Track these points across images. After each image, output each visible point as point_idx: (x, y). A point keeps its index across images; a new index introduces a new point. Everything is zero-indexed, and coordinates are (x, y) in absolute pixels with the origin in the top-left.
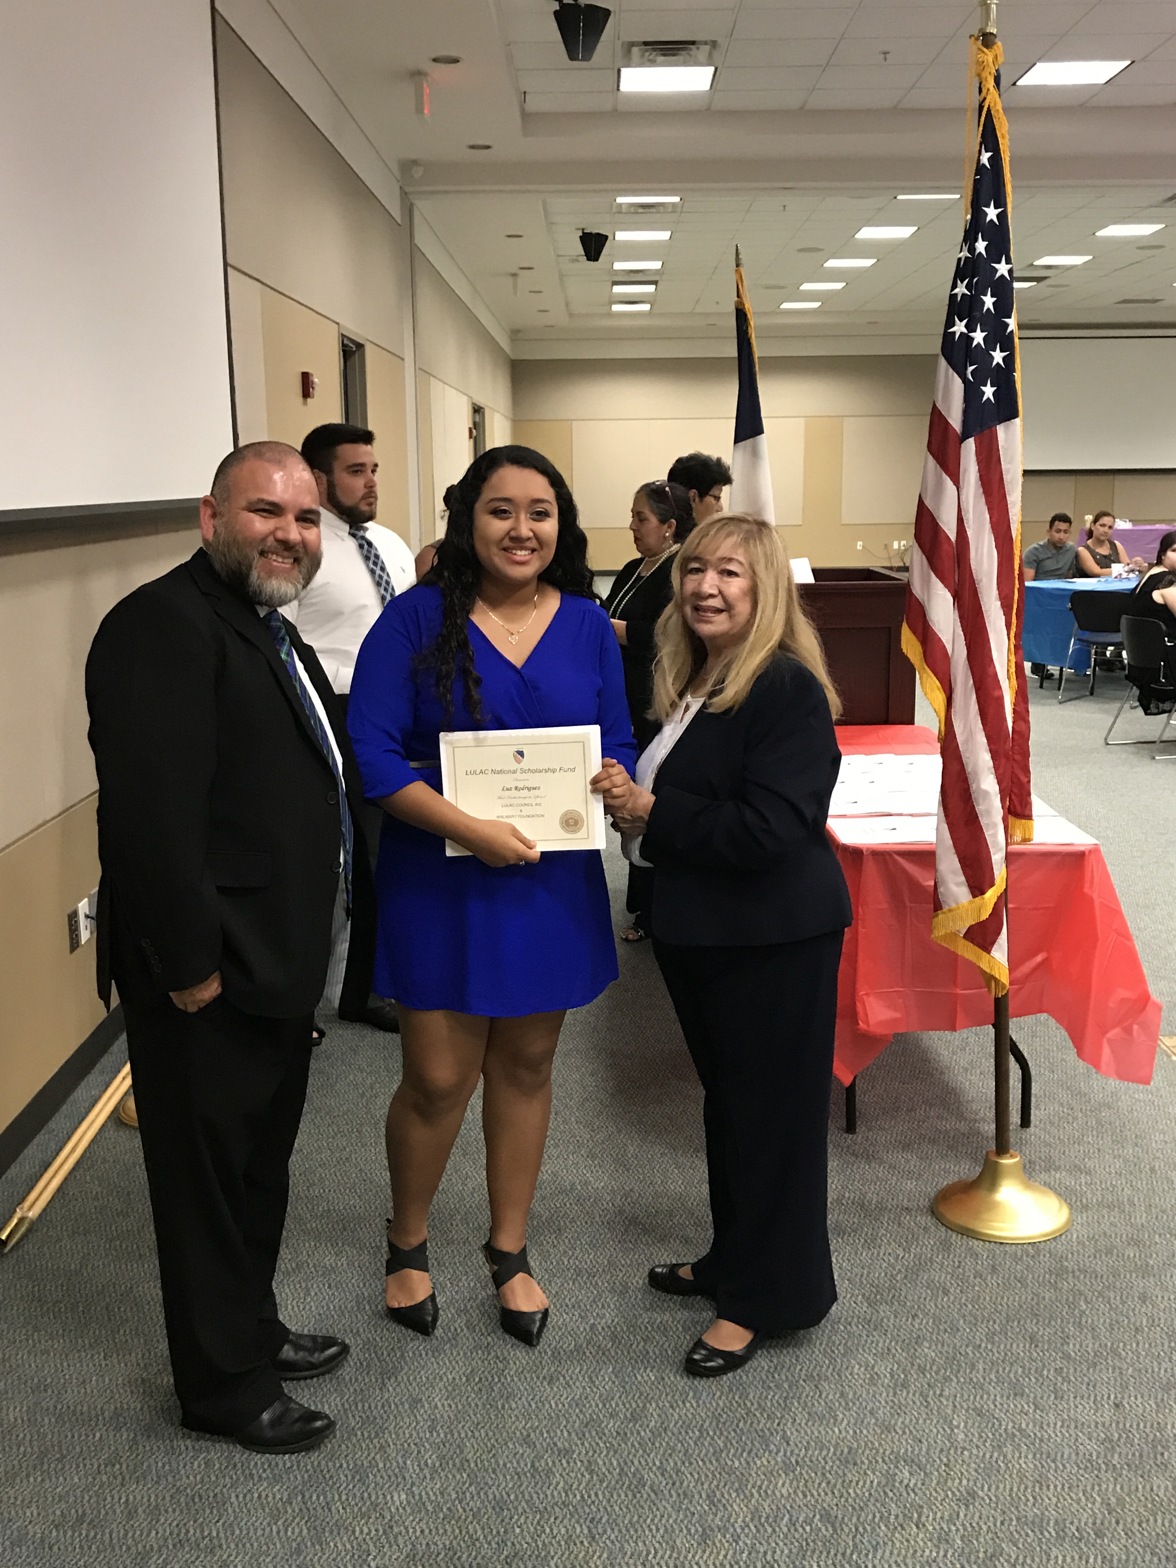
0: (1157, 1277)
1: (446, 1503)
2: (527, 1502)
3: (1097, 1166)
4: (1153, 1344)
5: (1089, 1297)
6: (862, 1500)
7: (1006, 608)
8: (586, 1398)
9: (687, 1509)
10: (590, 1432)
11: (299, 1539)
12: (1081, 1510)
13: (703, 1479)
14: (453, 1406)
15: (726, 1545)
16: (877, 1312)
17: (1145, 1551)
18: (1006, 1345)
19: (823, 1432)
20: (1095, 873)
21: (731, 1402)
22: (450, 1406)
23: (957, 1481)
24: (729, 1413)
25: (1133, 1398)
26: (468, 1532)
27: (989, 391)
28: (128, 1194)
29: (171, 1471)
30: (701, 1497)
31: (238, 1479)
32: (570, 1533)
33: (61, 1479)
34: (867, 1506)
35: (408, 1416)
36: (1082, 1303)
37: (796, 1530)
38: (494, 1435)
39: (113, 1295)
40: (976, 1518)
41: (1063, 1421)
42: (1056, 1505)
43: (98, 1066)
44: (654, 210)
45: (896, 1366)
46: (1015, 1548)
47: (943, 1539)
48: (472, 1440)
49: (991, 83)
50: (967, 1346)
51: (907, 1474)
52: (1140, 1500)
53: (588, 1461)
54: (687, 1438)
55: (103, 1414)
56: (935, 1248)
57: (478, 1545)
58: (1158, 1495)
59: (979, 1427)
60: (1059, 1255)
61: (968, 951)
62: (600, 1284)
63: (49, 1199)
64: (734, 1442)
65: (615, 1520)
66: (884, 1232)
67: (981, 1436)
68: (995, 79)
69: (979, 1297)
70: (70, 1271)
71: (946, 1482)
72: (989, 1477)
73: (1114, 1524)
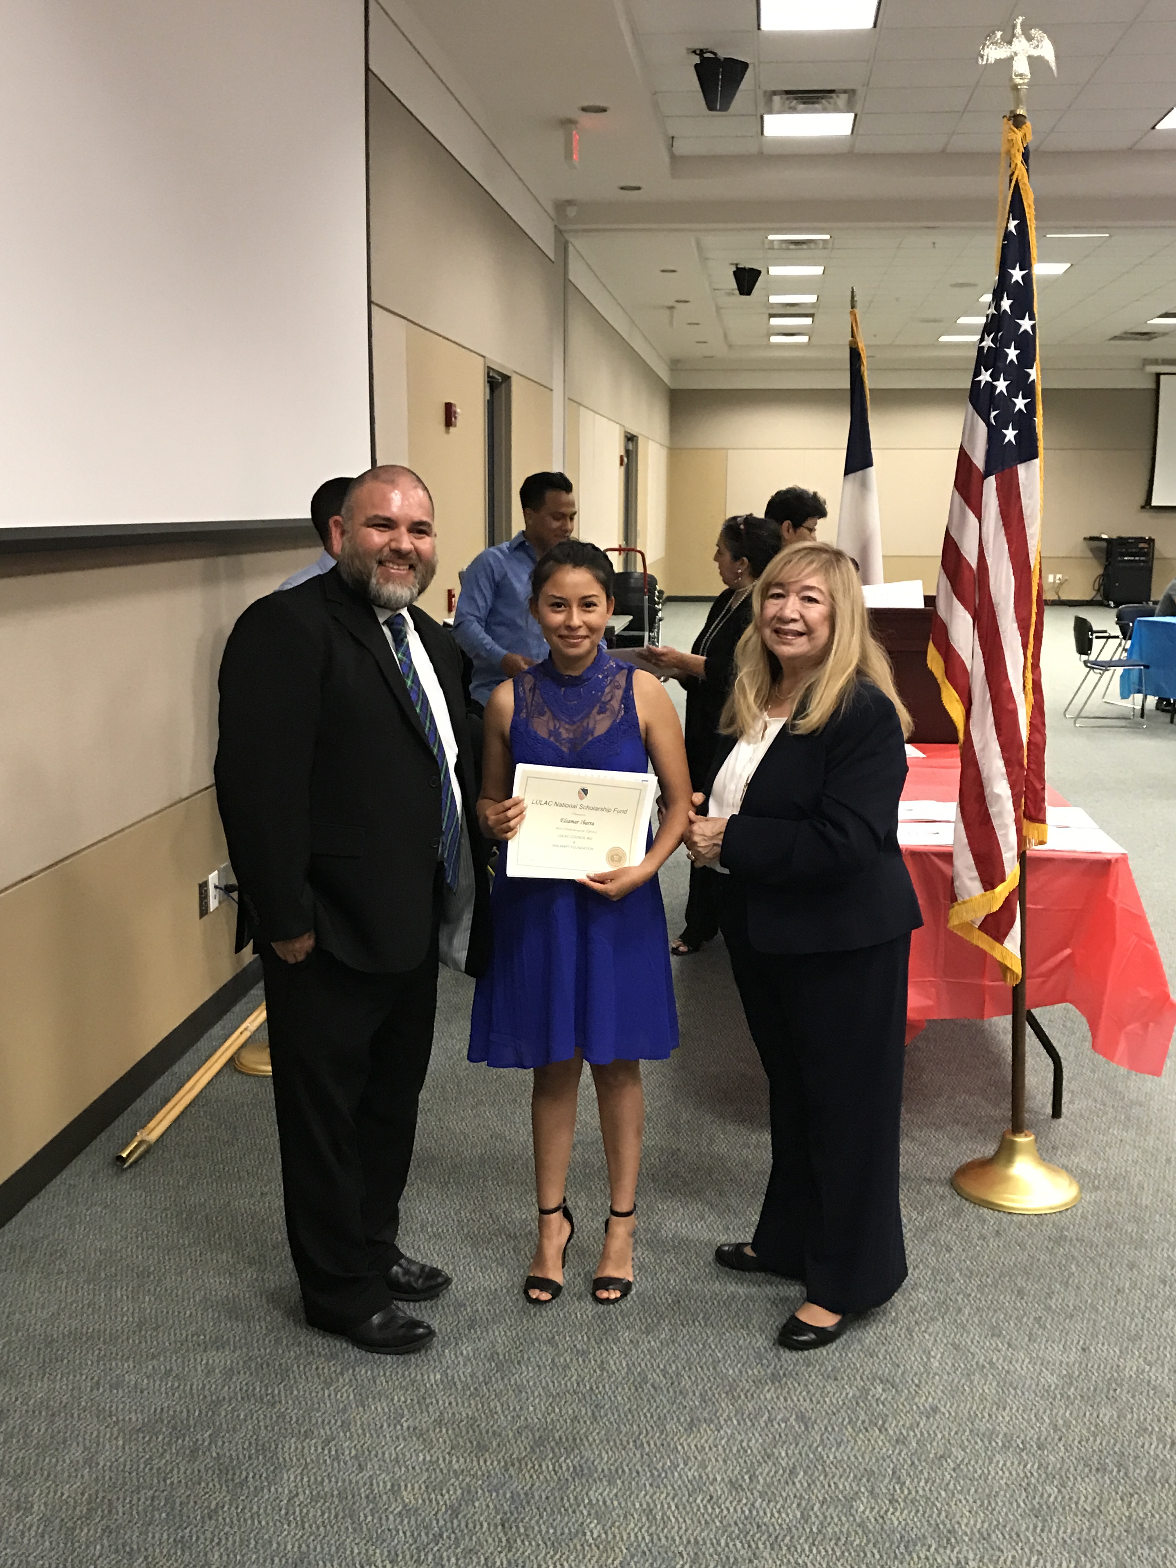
0: (1149, 1249)
1: (473, 1383)
2: (543, 1388)
3: (1116, 1155)
4: (1131, 1303)
5: (1081, 1262)
6: (835, 1407)
9: (681, 1402)
10: (607, 1339)
11: (346, 1402)
12: (1030, 1428)
13: (699, 1381)
17: (1079, 1461)
18: (994, 1296)
20: (1120, 883)
21: (735, 1324)
22: (489, 1311)
23: (924, 1398)
24: (732, 1332)
25: (1100, 1345)
26: (489, 1407)
27: (1010, 434)
28: (235, 1128)
29: (246, 1344)
30: (694, 1395)
31: (301, 1354)
32: (576, 1414)
33: (155, 1343)
34: (838, 1411)
36: (1073, 1267)
37: (772, 1426)
39: (213, 1207)
40: (934, 1428)
41: (1031, 1359)
42: (1008, 1423)
44: (805, 246)
46: (963, 1453)
47: (901, 1441)
48: (504, 1338)
49: (1019, 159)
50: (958, 1294)
51: (880, 1391)
52: (1085, 1423)
53: (602, 1361)
54: (691, 1349)
55: (194, 1297)
57: (496, 1416)
58: (1102, 1421)
59: (954, 1358)
60: (1061, 1226)
61: (983, 941)
63: (167, 1127)
64: (732, 1356)
65: (616, 1407)
67: (953, 1365)
68: (1023, 154)
69: (978, 1255)
70: (179, 1186)
71: (913, 1399)
72: (953, 1397)
73: (1056, 1440)
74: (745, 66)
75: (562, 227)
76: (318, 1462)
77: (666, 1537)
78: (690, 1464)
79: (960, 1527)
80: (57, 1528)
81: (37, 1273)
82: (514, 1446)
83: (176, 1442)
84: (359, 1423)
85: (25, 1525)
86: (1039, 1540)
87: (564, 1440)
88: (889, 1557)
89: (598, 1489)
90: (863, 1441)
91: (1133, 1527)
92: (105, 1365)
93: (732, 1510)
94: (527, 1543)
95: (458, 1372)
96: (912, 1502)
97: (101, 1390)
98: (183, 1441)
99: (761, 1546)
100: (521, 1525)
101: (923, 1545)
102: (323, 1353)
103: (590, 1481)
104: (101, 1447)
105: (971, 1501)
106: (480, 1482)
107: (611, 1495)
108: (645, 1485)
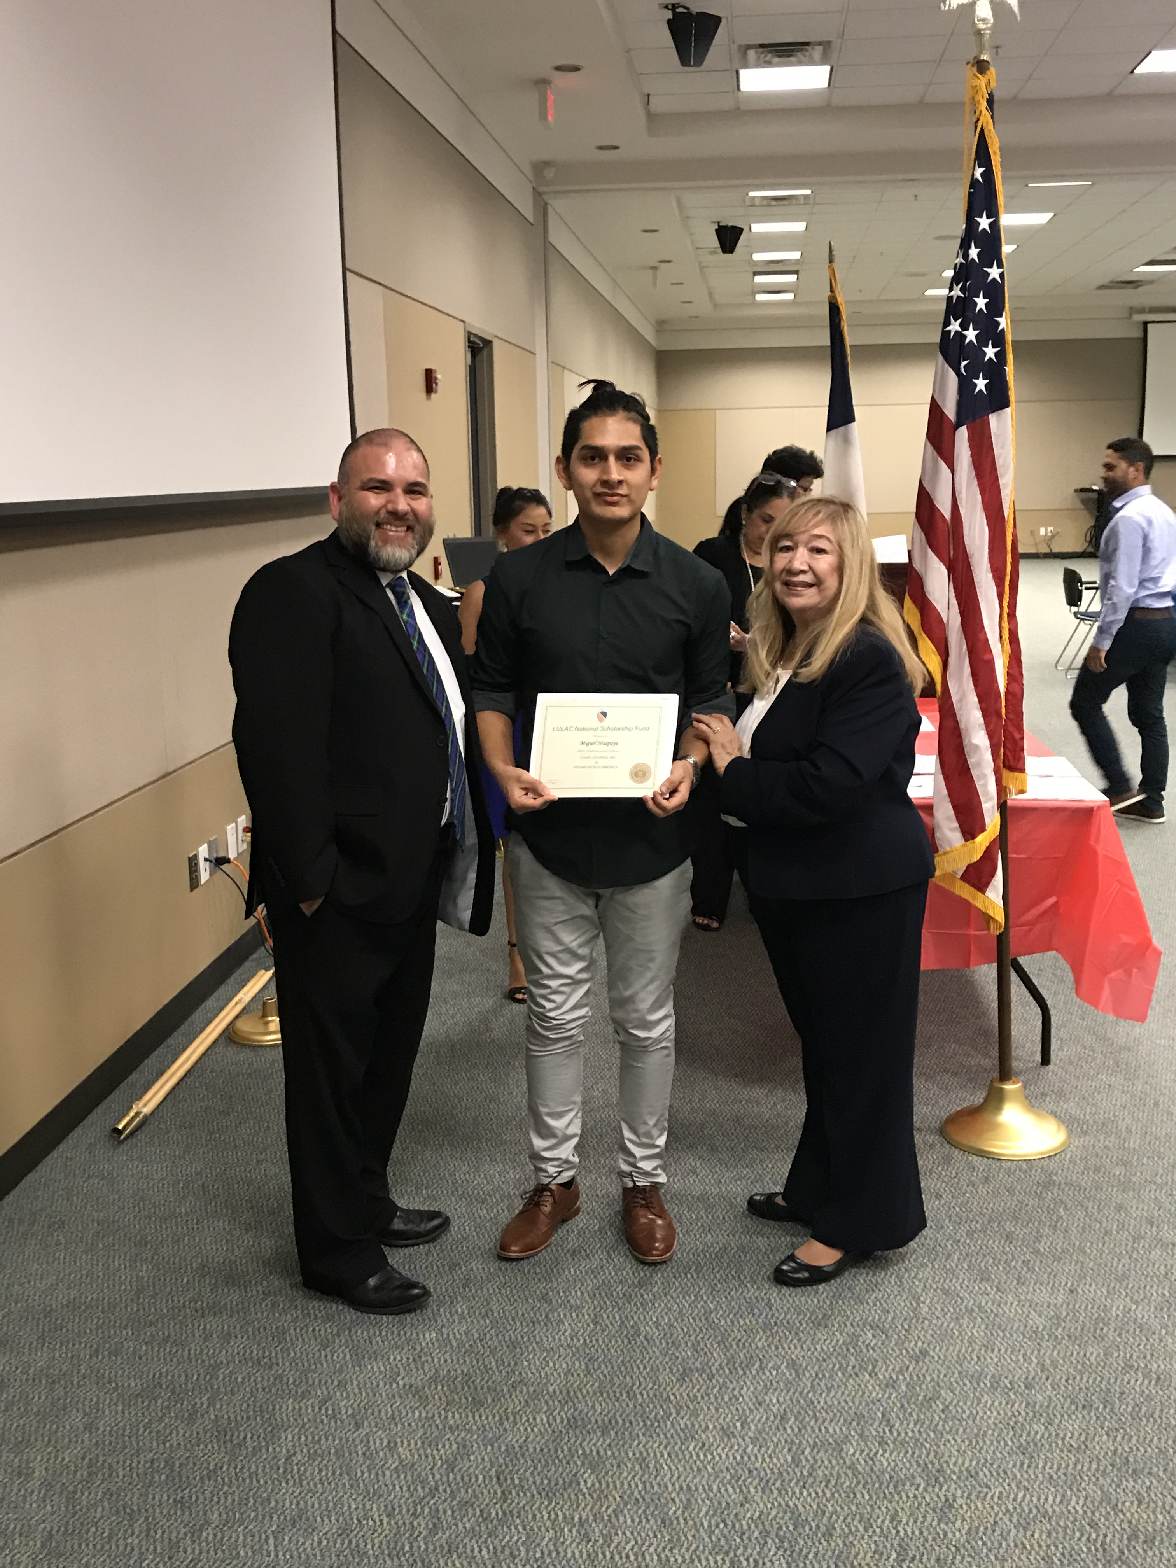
0: (1137, 1191)
1: (468, 1341)
2: (537, 1343)
3: (1105, 1099)
4: (1118, 1244)
5: (1069, 1206)
6: (826, 1354)
8: (602, 1267)
10: (600, 1294)
11: (343, 1362)
12: (1018, 1369)
13: (691, 1332)
14: (486, 1270)
15: (701, 1382)
17: (1065, 1399)
18: (983, 1241)
19: (803, 1302)
20: (1102, 827)
21: (727, 1276)
22: (484, 1269)
23: (913, 1342)
24: (724, 1284)
25: (1087, 1286)
26: (483, 1363)
27: (981, 384)
28: (231, 1097)
29: (243, 1309)
30: (687, 1346)
32: (570, 1367)
33: (153, 1310)
34: (830, 1358)
35: (447, 1275)
36: (1061, 1210)
37: (764, 1373)
39: (209, 1175)
40: (923, 1371)
41: (1019, 1302)
42: (997, 1364)
44: (786, 202)
46: (951, 1394)
47: (891, 1384)
49: (984, 105)
50: (947, 1240)
51: (871, 1337)
52: (1072, 1363)
53: (595, 1315)
54: (684, 1301)
55: (191, 1264)
56: (937, 1162)
57: (490, 1372)
58: (1089, 1360)
59: (943, 1303)
60: (1050, 1171)
61: (965, 891)
63: (162, 1099)
64: (723, 1306)
65: (609, 1360)
67: (943, 1310)
68: (988, 101)
69: (968, 1202)
70: (175, 1156)
71: (903, 1343)
72: (943, 1341)
73: (1043, 1380)
74: (717, 20)
75: (541, 189)
76: (315, 1421)
77: (659, 1485)
78: (682, 1413)
79: (949, 1466)
80: (59, 1491)
81: (36, 1245)
82: (509, 1400)
83: (175, 1406)
84: (355, 1383)
85: (26, 1490)
86: (1026, 1476)
87: (558, 1393)
88: (878, 1498)
89: (592, 1440)
90: (854, 1386)
91: (1118, 1460)
92: (103, 1332)
93: (724, 1456)
94: (522, 1494)
95: (453, 1329)
96: (901, 1444)
97: (100, 1357)
98: (182, 1405)
99: (752, 1490)
100: (515, 1476)
101: (912, 1485)
102: (319, 1315)
103: (584, 1432)
104: (100, 1413)
105: (959, 1441)
106: (475, 1436)
107: (604, 1445)
108: (638, 1436)
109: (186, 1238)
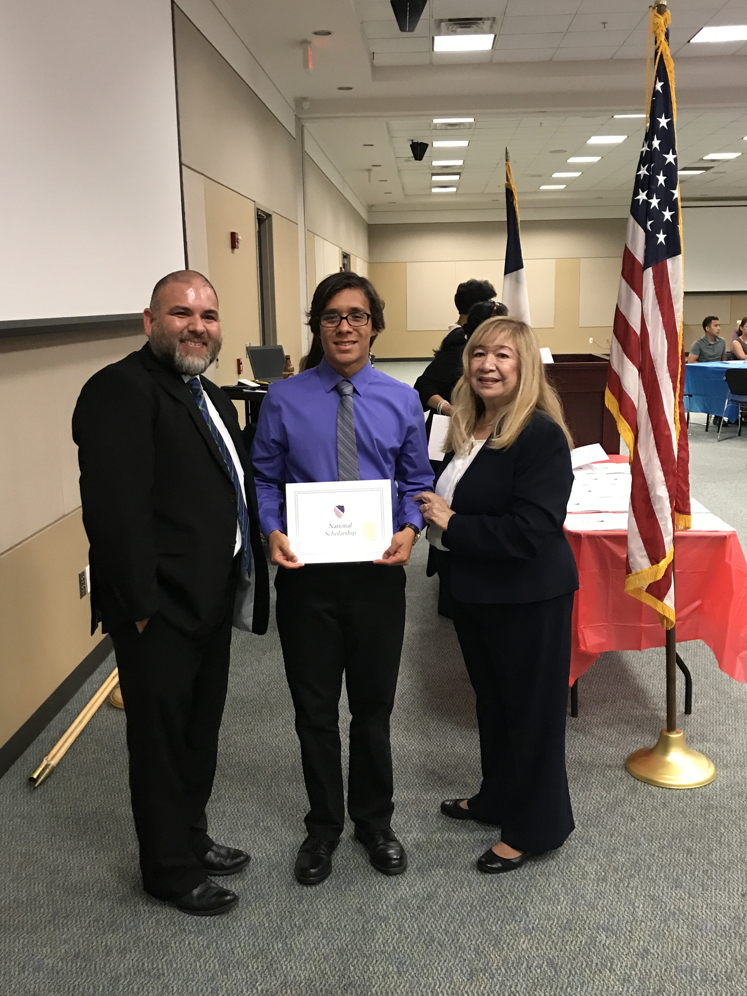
1: (307, 950)
2: (359, 950)
3: (734, 739)
6: (574, 953)
7: (673, 377)
8: (399, 884)
9: (461, 957)
10: (400, 906)
11: (213, 971)
12: (718, 963)
13: (472, 938)
15: (486, 980)
16: (588, 832)
18: (671, 855)
19: (550, 909)
20: (733, 550)
23: (637, 942)
24: (490, 896)
26: (320, 969)
27: (661, 237)
28: (114, 750)
29: (134, 926)
30: (470, 949)
32: (385, 970)
33: (66, 929)
34: (578, 957)
36: (722, 828)
37: (531, 972)
38: (339, 907)
39: (102, 814)
40: (649, 967)
41: (707, 905)
42: (701, 959)
43: (98, 669)
44: (457, 127)
45: (599, 867)
46: (673, 987)
47: (626, 980)
48: (325, 910)
49: (663, 37)
50: (646, 855)
51: (605, 937)
53: (399, 925)
54: (463, 911)
55: (93, 889)
56: (626, 792)
57: (326, 977)
59: (652, 907)
60: (707, 797)
61: (648, 600)
62: (410, 811)
63: (64, 753)
64: (493, 914)
65: (414, 963)
66: (594, 781)
68: (665, 34)
69: (654, 824)
70: (76, 798)
71: (630, 942)
72: (658, 940)
73: (739, 973)
75: (300, 116)
84: (225, 989)
90: (600, 982)
97: (26, 973)
109: (88, 867)
